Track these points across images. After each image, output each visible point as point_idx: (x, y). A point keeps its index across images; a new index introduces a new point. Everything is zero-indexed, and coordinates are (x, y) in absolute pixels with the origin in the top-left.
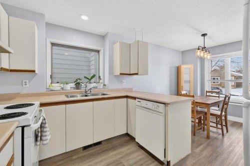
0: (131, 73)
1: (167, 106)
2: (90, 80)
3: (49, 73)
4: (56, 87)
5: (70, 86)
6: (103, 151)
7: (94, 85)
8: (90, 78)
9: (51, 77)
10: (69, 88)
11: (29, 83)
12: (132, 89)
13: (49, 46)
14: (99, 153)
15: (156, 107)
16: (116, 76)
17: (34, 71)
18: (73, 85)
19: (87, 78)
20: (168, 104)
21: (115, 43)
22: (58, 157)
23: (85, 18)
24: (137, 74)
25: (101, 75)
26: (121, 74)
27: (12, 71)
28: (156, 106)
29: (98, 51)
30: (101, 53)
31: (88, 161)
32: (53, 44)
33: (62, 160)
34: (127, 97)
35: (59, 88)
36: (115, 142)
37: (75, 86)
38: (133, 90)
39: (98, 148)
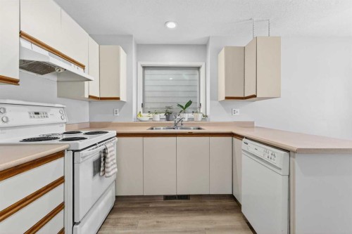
0: (246, 96)
1: (294, 157)
2: (184, 109)
3: (140, 102)
4: (145, 117)
5: (159, 117)
6: (188, 210)
7: (191, 115)
8: (184, 106)
9: (143, 105)
10: (158, 119)
11: (119, 111)
12: (253, 123)
13: (140, 70)
14: (181, 211)
15: (270, 156)
16: (221, 102)
17: (118, 99)
18: (163, 115)
19: (182, 107)
20: (294, 152)
21: (219, 51)
22: (136, 199)
23: (171, 25)
24: (255, 96)
25: (201, 102)
26: (227, 98)
27: (102, 99)
28: (270, 153)
29: (198, 68)
30: (202, 70)
31: (164, 215)
32: (144, 68)
33: (139, 203)
34: (232, 135)
35: (147, 119)
36: (210, 203)
37: (165, 117)
38: (255, 125)
39: (183, 203)
